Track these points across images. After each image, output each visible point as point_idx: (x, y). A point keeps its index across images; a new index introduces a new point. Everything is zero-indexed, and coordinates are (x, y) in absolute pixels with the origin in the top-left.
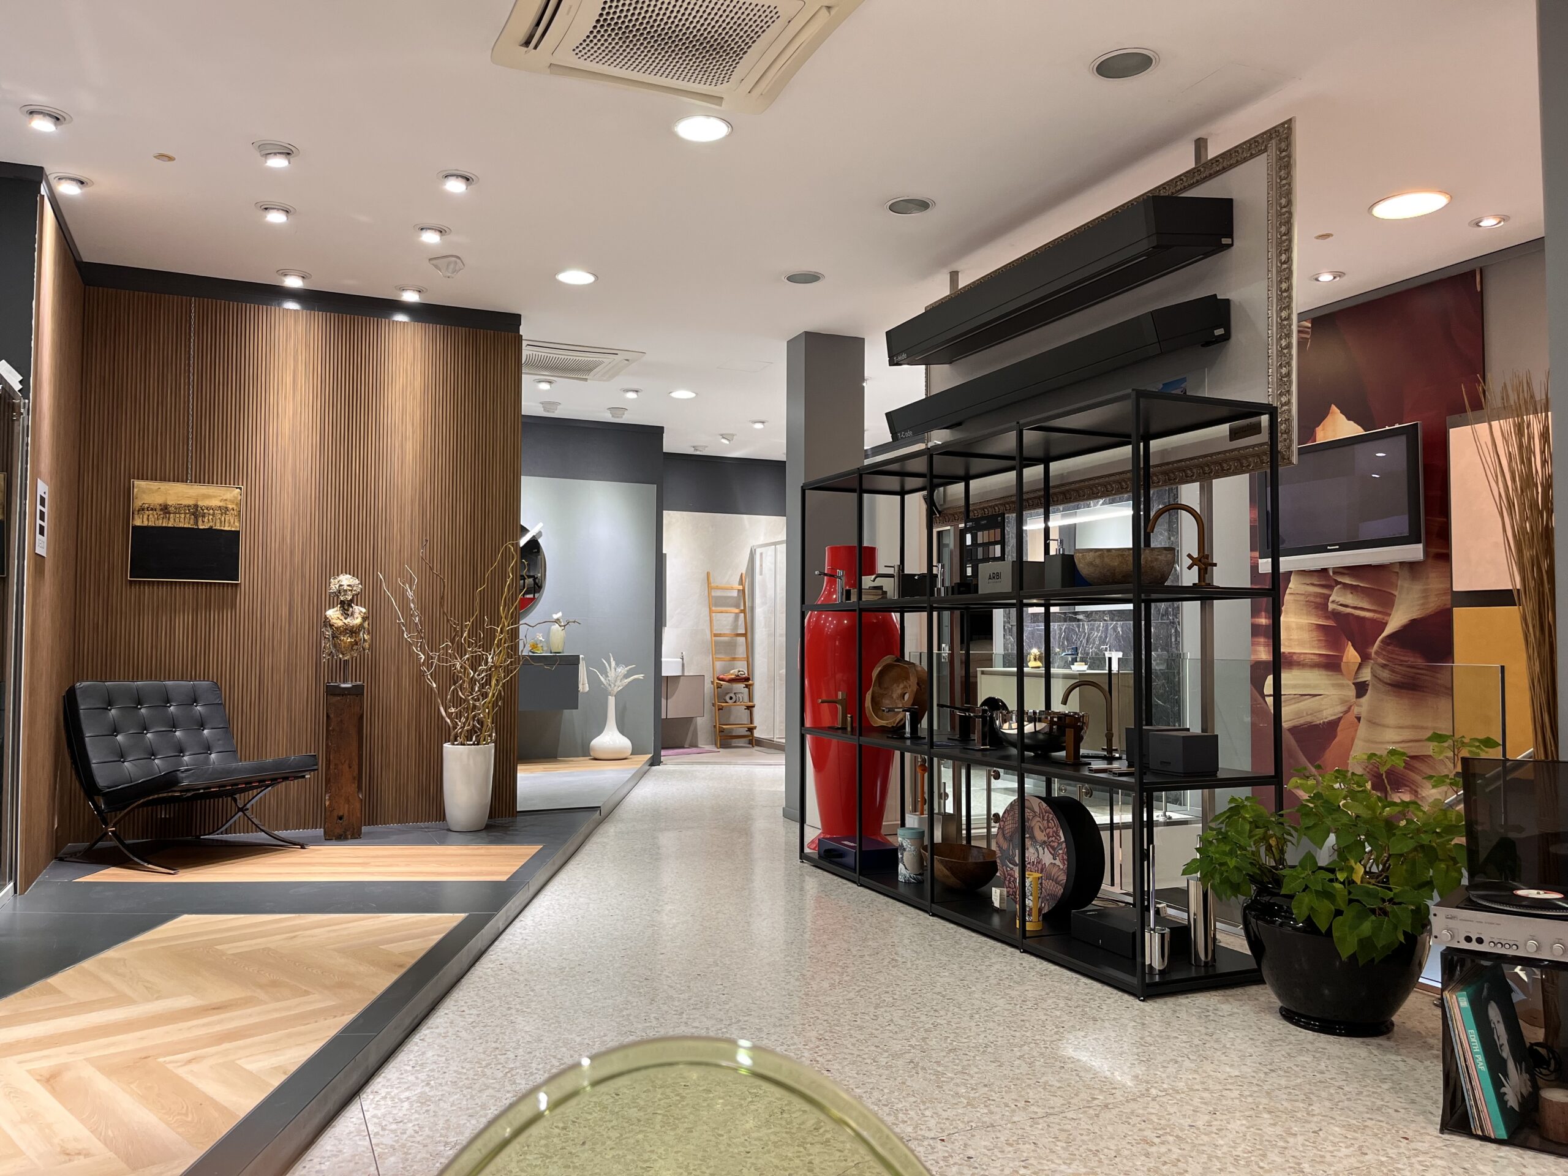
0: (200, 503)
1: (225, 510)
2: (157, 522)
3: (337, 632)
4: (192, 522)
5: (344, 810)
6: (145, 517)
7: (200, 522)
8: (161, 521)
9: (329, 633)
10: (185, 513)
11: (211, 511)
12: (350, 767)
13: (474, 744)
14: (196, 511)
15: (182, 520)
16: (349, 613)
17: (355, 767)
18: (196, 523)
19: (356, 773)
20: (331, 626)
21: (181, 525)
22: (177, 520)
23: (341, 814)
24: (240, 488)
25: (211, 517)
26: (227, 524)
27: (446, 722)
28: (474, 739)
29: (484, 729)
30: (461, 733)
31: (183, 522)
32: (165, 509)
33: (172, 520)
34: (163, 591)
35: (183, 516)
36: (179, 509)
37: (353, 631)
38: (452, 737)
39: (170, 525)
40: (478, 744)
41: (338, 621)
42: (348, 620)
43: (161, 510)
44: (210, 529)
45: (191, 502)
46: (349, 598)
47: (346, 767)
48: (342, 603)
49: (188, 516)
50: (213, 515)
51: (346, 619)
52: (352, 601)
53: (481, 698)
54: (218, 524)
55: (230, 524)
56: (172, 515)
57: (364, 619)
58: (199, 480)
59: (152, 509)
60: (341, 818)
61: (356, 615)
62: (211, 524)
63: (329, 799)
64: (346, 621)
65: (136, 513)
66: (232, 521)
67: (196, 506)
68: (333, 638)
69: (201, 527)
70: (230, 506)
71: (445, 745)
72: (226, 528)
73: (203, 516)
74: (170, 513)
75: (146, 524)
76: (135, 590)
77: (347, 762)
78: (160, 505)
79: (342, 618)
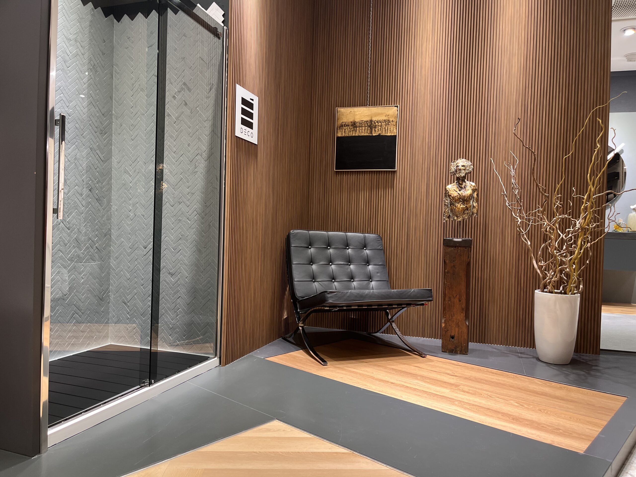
0: (374, 119)
1: (387, 122)
2: (349, 133)
3: (454, 201)
4: (369, 132)
5: (454, 331)
6: (343, 131)
7: (373, 132)
8: (352, 133)
9: (448, 201)
10: (365, 126)
11: (380, 124)
12: (460, 301)
13: (561, 293)
14: (371, 125)
15: (363, 131)
16: (463, 186)
17: (464, 301)
18: (371, 132)
19: (464, 306)
20: (449, 196)
21: (363, 134)
22: (361, 131)
23: (453, 334)
24: (397, 106)
25: (380, 127)
26: (389, 132)
27: (536, 272)
28: (561, 288)
29: (570, 281)
30: (550, 282)
31: (363, 132)
32: (354, 125)
33: (358, 131)
34: (354, 177)
35: (364, 128)
36: (362, 124)
37: (464, 200)
38: (541, 286)
39: (357, 135)
40: (565, 293)
41: (455, 192)
42: (462, 191)
43: (352, 125)
44: (379, 135)
45: (368, 119)
46: (463, 175)
47: (457, 300)
48: (458, 179)
49: (366, 128)
50: (381, 126)
51: (460, 191)
52: (464, 177)
53: (569, 255)
54: (384, 132)
55: (391, 131)
56: (358, 128)
57: (474, 191)
58: (374, 104)
59: (347, 126)
60: (453, 337)
61: (468, 188)
62: (380, 132)
63: (445, 322)
64: (460, 193)
65: (339, 129)
66: (392, 129)
67: (371, 121)
68: (451, 205)
69: (374, 135)
70: (391, 119)
71: (536, 291)
72: (389, 134)
73: (375, 127)
74: (357, 127)
75: (344, 135)
76: (339, 177)
77: (458, 297)
78: (351, 122)
79: (458, 190)
